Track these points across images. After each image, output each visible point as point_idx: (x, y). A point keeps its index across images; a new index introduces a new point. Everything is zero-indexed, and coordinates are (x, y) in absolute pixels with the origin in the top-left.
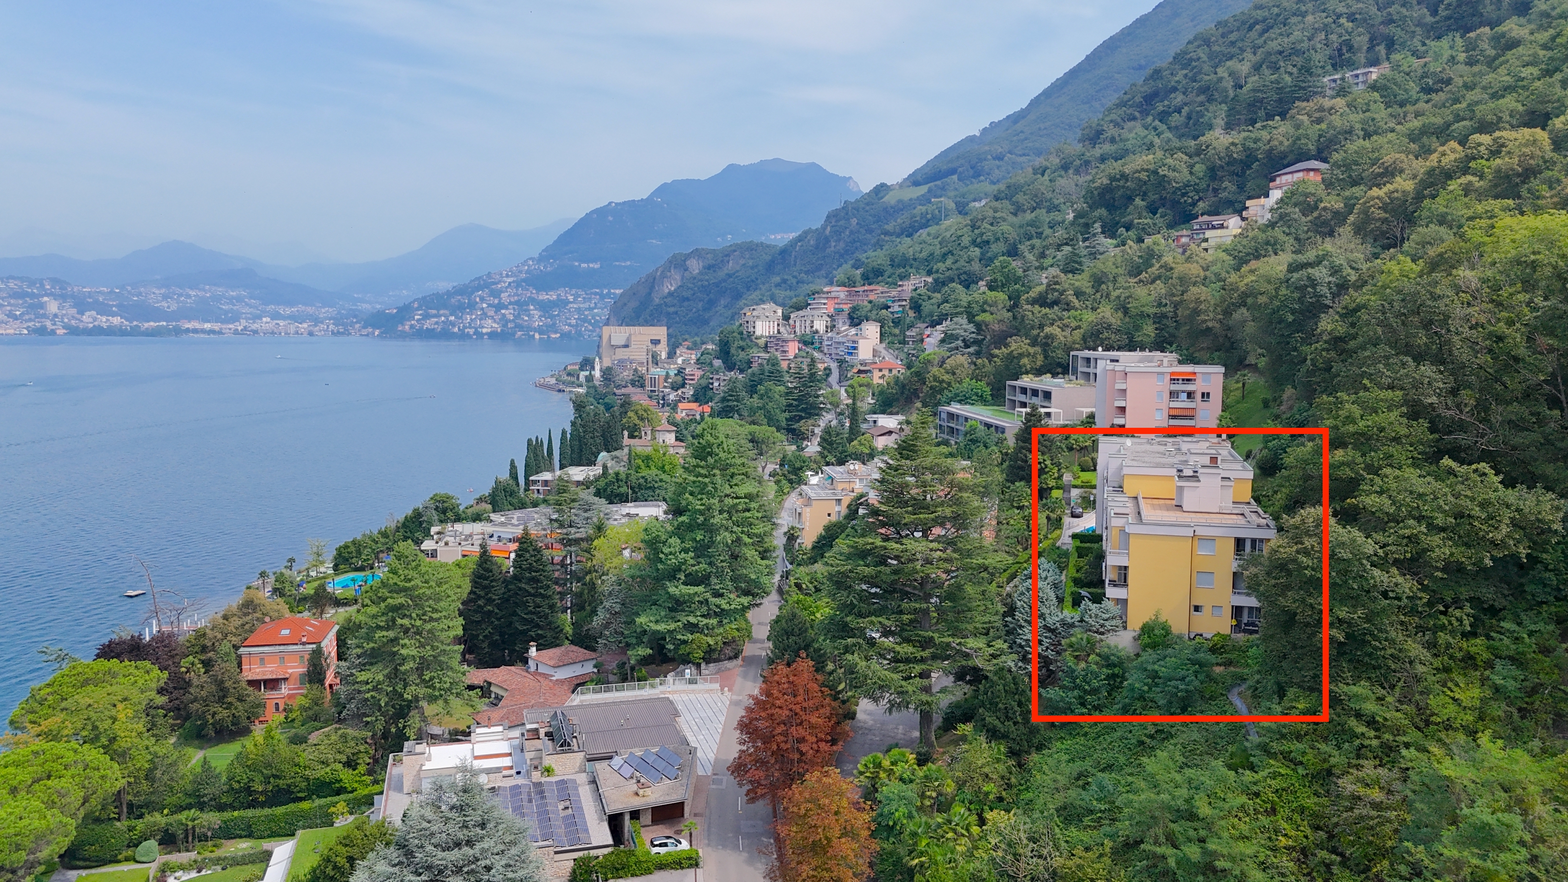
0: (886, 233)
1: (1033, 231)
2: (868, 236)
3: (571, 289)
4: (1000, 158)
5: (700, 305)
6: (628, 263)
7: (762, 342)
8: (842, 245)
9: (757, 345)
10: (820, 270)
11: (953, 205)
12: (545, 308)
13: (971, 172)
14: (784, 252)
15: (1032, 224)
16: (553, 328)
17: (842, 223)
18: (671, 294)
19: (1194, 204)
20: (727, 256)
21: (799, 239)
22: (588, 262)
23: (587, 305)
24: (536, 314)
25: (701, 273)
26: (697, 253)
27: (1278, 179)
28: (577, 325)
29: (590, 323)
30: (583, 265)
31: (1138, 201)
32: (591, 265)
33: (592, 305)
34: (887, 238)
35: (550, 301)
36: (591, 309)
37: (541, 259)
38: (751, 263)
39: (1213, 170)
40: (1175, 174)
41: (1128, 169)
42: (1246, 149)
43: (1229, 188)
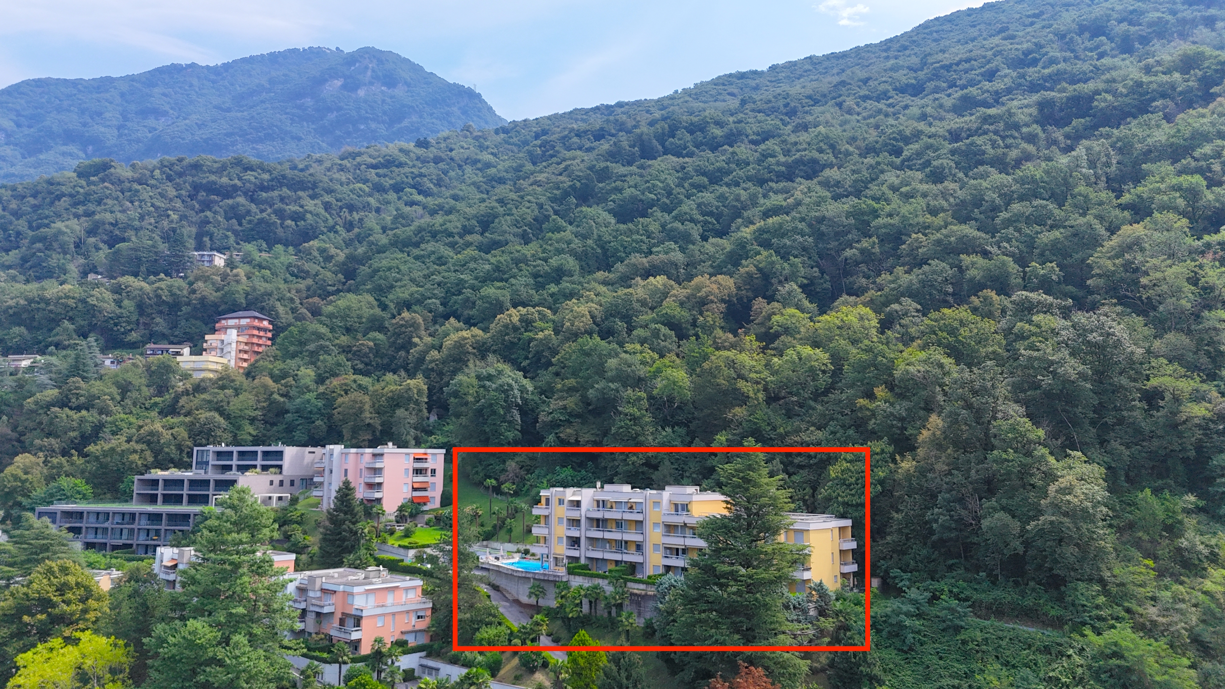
19: (125, 333)
27: (223, 322)
39: (141, 308)
40: (105, 305)
41: (48, 294)
42: (173, 295)
43: (160, 324)
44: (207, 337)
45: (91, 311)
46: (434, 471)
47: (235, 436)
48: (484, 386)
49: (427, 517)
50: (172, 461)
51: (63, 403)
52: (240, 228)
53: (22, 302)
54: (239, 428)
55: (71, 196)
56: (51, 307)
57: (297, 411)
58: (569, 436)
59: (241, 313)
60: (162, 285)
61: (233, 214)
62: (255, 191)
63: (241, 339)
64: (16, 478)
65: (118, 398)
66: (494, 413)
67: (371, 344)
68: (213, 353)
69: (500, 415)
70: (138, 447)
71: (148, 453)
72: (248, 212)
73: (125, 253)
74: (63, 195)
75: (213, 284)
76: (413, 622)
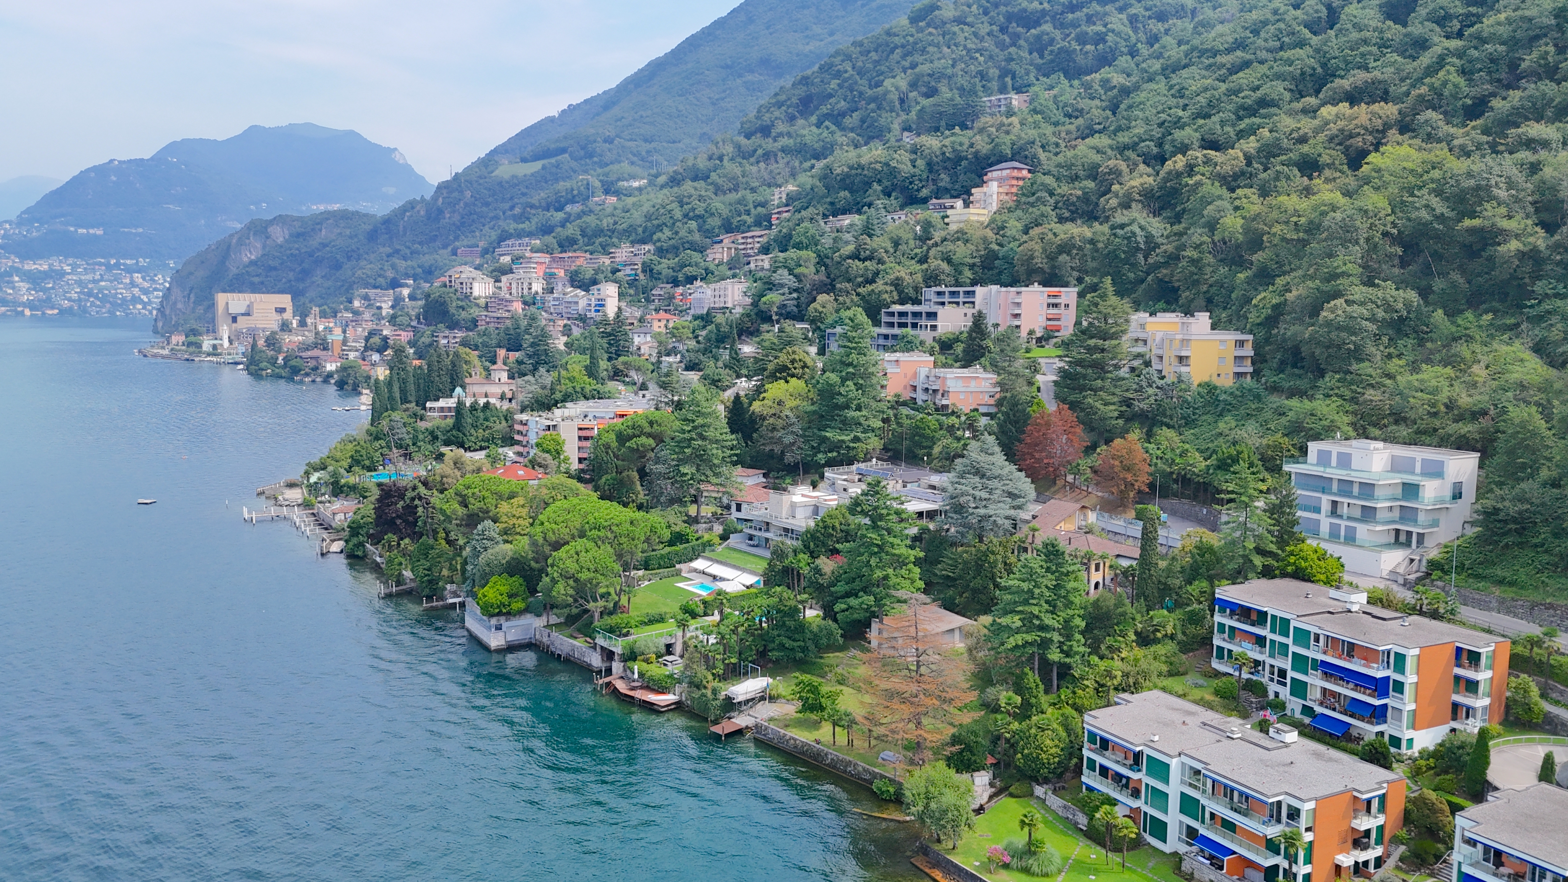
0: (532, 206)
1: (742, 208)
2: (485, 209)
3: (66, 257)
4: (609, 140)
5: (291, 275)
6: (141, 230)
7: (482, 302)
8: (456, 218)
9: (477, 305)
10: (435, 241)
11: (598, 184)
12: (35, 279)
13: (582, 153)
14: (387, 221)
15: (739, 202)
16: (48, 302)
17: (456, 194)
18: (252, 263)
19: (918, 190)
20: (318, 224)
21: (403, 210)
22: (87, 228)
23: (89, 277)
24: (23, 286)
25: (286, 241)
26: (280, 220)
27: (989, 174)
28: (80, 300)
29: (97, 298)
30: (80, 231)
31: (875, 186)
32: (91, 231)
33: (97, 277)
34: (533, 211)
35: (40, 272)
36: (94, 281)
37: (21, 222)
38: (348, 232)
39: (930, 165)
40: (903, 166)
41: (864, 161)
42: (954, 151)
43: (945, 179)
44: (973, 191)
45: (893, 172)
46: (1067, 306)
47: (957, 280)
48: (1115, 234)
49: (1055, 340)
50: (910, 299)
51: (855, 256)
52: (1041, 61)
53: (846, 170)
54: (960, 273)
55: (903, 46)
56: (866, 172)
57: (1004, 258)
58: (1165, 275)
59: (1004, 165)
60: (947, 142)
61: (1039, 46)
62: (1062, 13)
63: (1001, 190)
64: (816, 310)
65: (892, 250)
66: (1117, 257)
67: (1079, 193)
68: (978, 205)
69: (1122, 260)
70: (889, 288)
71: (895, 293)
72: (1052, 41)
73: (928, 110)
74: (896, 47)
75: (989, 136)
76: (987, 399)
